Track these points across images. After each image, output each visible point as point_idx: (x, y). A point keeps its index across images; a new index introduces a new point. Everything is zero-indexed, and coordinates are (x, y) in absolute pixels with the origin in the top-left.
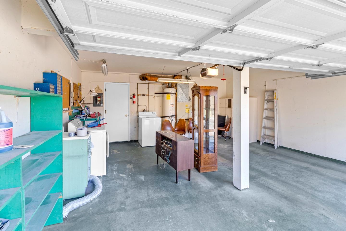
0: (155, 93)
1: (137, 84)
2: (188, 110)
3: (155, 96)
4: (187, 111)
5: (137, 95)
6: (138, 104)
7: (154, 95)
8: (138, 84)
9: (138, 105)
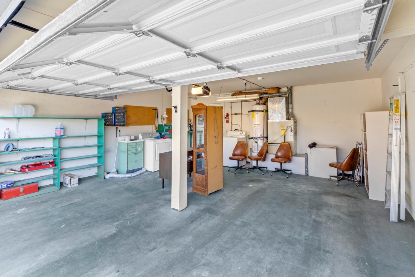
0: (249, 112)
1: (230, 103)
2: (284, 131)
3: (249, 115)
4: (283, 133)
5: (232, 114)
6: (231, 123)
7: (248, 113)
8: (232, 103)
9: (232, 125)
